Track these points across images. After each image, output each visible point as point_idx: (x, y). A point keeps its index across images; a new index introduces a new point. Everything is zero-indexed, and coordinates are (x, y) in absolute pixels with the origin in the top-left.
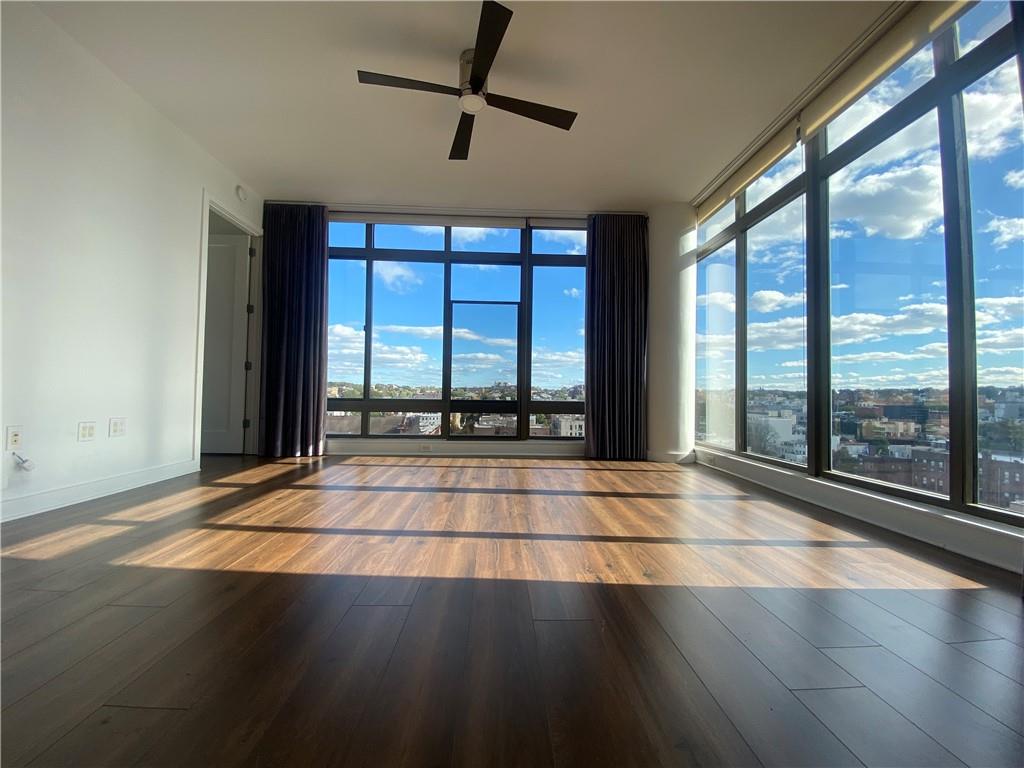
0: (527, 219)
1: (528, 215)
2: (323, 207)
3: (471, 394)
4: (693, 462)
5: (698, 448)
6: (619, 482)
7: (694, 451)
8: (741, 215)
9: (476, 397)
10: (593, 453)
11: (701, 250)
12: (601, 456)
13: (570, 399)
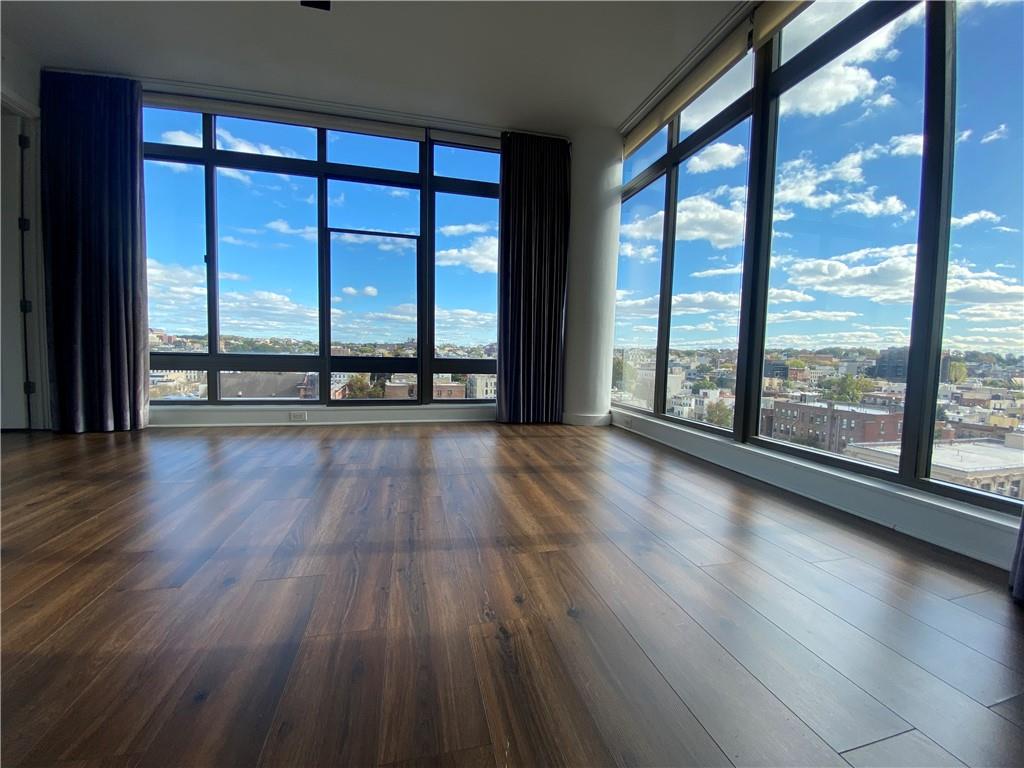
0: (428, 129)
1: (427, 125)
2: (133, 83)
3: (381, 351)
4: (610, 425)
5: (613, 409)
6: (533, 453)
7: (610, 412)
8: (674, 145)
9: (387, 354)
10: (505, 417)
11: (626, 189)
12: (513, 420)
13: (485, 357)
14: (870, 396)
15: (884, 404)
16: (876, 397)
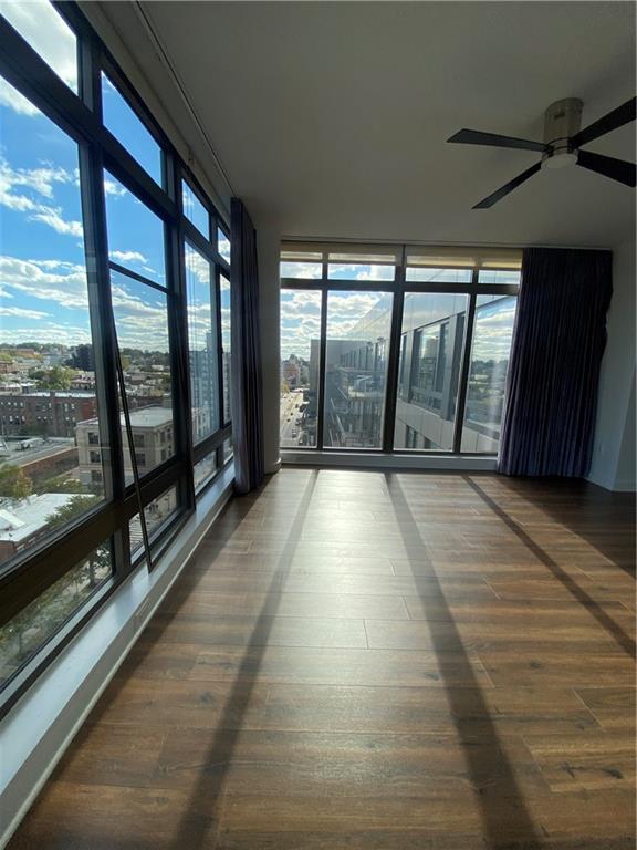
14: (76, 384)
15: (86, 388)
16: (80, 384)
